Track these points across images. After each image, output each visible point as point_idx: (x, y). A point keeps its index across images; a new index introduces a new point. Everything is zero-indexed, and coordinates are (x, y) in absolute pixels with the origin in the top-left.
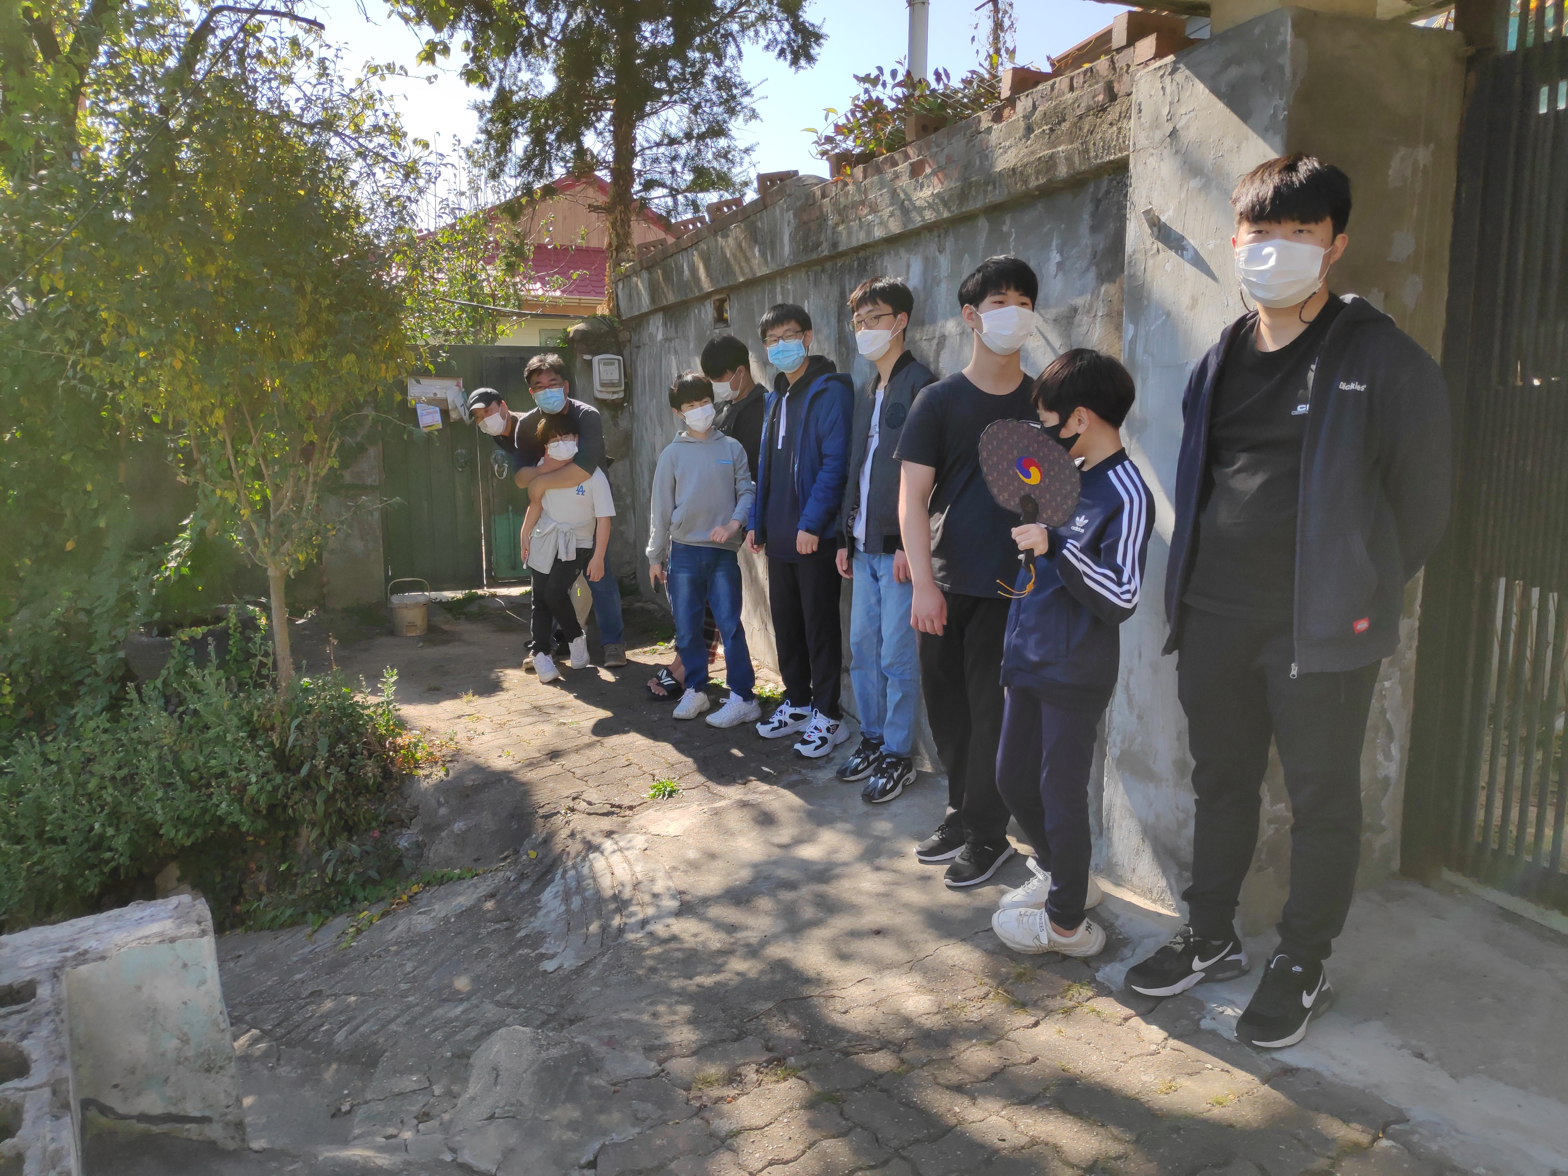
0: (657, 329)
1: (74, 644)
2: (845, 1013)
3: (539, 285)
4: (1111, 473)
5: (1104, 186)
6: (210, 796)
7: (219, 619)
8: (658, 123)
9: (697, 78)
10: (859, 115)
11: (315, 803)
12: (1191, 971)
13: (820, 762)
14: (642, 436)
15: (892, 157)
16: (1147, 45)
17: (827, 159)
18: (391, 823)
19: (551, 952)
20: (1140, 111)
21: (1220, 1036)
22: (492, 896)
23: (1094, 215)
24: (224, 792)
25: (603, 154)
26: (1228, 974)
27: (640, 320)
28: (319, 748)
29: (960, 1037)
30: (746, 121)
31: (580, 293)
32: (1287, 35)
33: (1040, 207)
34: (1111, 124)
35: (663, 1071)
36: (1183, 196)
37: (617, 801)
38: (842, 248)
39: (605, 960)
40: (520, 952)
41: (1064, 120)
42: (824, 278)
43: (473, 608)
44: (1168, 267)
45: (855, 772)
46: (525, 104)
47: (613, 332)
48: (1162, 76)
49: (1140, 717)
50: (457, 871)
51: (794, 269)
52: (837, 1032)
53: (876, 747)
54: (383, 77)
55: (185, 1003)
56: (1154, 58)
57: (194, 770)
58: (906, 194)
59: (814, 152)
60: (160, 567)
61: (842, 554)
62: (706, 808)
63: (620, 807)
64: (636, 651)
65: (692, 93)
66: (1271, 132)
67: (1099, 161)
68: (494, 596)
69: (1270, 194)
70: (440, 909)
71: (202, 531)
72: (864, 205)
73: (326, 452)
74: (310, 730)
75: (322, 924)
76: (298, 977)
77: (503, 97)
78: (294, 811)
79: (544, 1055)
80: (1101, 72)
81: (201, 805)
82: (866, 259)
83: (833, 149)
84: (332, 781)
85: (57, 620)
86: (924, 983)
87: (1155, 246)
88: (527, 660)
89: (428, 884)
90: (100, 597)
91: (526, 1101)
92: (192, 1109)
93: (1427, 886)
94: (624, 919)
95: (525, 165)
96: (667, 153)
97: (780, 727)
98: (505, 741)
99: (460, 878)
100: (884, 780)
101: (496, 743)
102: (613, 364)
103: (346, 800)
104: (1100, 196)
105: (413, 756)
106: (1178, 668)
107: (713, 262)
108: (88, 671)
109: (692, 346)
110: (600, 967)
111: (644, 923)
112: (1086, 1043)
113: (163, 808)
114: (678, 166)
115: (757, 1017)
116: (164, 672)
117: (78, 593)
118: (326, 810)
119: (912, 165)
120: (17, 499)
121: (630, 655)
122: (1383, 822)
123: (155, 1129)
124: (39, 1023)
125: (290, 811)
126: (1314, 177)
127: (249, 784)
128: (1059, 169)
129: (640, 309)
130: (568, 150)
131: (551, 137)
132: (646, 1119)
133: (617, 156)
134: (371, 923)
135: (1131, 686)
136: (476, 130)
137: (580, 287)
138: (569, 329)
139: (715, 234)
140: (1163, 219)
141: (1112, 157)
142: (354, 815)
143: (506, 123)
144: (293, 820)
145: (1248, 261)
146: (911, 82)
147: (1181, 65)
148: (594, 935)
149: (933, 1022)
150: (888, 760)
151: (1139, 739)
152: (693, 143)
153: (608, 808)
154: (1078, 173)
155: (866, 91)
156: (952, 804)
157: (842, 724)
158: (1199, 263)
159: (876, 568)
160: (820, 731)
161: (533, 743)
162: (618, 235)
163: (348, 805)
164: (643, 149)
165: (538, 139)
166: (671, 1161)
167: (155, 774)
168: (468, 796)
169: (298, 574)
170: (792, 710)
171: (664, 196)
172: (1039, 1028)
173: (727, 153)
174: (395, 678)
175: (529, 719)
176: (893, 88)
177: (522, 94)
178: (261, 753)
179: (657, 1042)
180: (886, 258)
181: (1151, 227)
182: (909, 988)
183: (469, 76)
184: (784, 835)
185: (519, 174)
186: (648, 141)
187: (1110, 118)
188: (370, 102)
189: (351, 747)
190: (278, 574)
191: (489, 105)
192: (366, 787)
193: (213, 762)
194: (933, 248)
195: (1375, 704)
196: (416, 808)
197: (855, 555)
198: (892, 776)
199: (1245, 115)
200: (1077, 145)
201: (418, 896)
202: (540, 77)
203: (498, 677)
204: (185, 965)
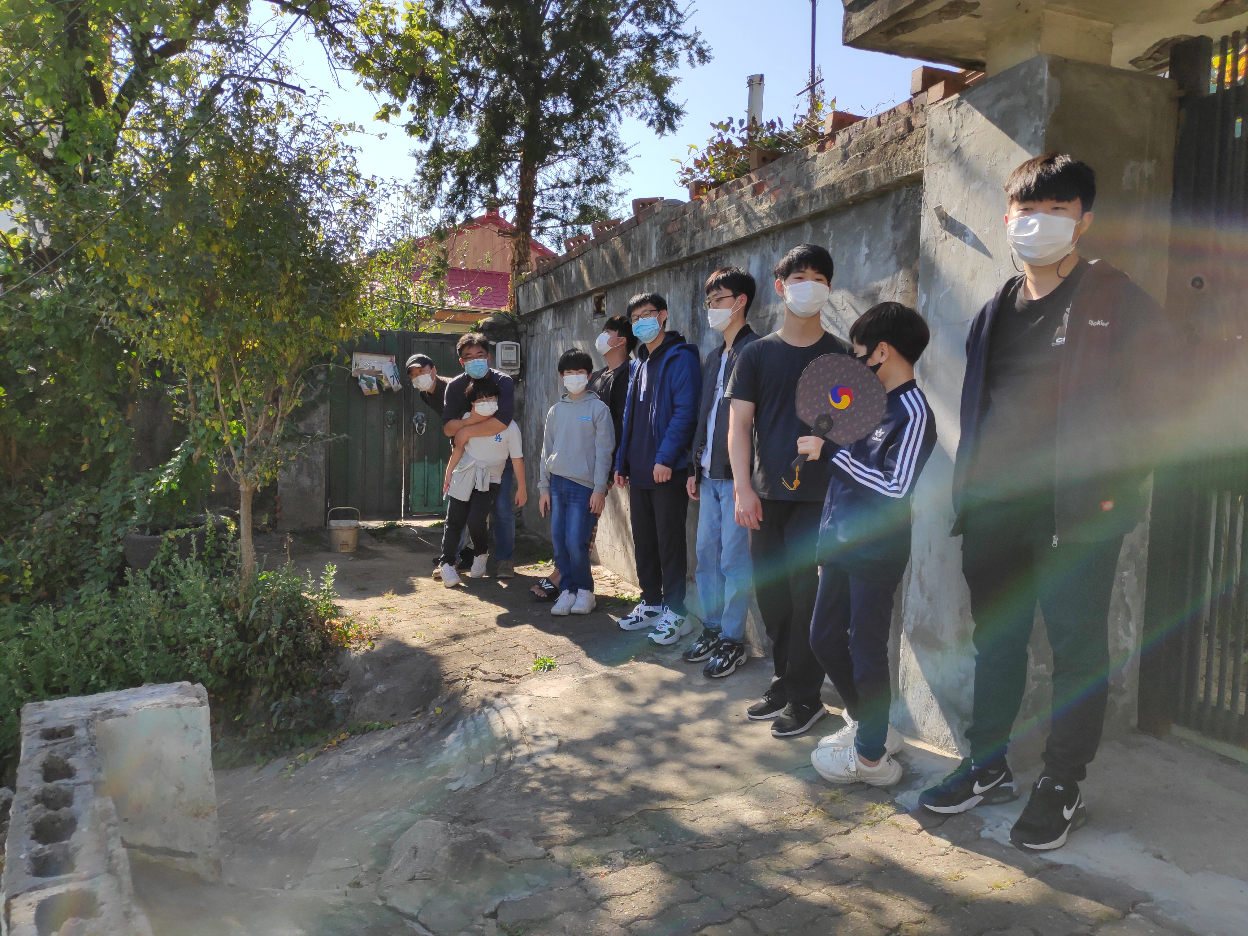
0: (548, 321)
1: (84, 541)
2: (694, 821)
3: (453, 298)
4: (902, 397)
5: (903, 195)
6: (184, 658)
7: (197, 525)
8: (554, 171)
9: (586, 138)
10: (713, 153)
11: (267, 666)
12: (972, 794)
13: (669, 649)
14: (532, 404)
15: (739, 182)
16: (937, 90)
17: (687, 186)
18: (326, 684)
19: (454, 777)
20: (932, 135)
21: (997, 843)
22: (406, 740)
23: (894, 218)
24: (196, 654)
25: (511, 193)
26: (1001, 799)
27: (535, 315)
28: (273, 621)
29: (787, 840)
30: (621, 173)
31: (485, 305)
32: (1045, 74)
33: (853, 213)
34: (909, 148)
35: (548, 854)
36: (965, 196)
37: (507, 671)
38: (697, 251)
39: (499, 781)
40: (429, 778)
41: (873, 148)
42: (683, 276)
43: (393, 534)
44: (954, 249)
45: (698, 654)
46: (454, 155)
47: (513, 324)
48: (949, 110)
49: (930, 599)
50: (377, 723)
51: (658, 269)
52: (689, 834)
53: (715, 635)
54: (345, 133)
55: (183, 758)
56: (943, 99)
57: (174, 636)
58: (750, 208)
59: (678, 181)
60: (154, 483)
61: (691, 481)
62: (578, 678)
63: (509, 676)
64: (522, 567)
65: (581, 150)
66: (1032, 145)
67: (899, 176)
68: (408, 527)
69: (1034, 180)
70: (362, 750)
71: (190, 457)
72: (715, 218)
73: (293, 394)
74: (267, 608)
75: (267, 764)
76: (247, 798)
77: (437, 149)
78: (250, 670)
79: (453, 840)
80: (902, 112)
81: (177, 664)
82: (716, 259)
83: (692, 179)
84: (282, 647)
85: (72, 522)
86: (757, 802)
87: (943, 235)
88: (436, 571)
89: (353, 733)
90: (107, 504)
91: (439, 869)
92: (182, 846)
93: (1159, 738)
94: (514, 754)
95: (451, 199)
96: (560, 194)
97: (637, 622)
98: (418, 627)
99: (380, 729)
100: (721, 660)
101: (411, 628)
102: (512, 349)
103: (292, 664)
104: (900, 203)
105: (346, 633)
106: (963, 548)
107: (595, 267)
108: (94, 561)
109: (575, 332)
110: (495, 786)
111: (530, 757)
112: (888, 846)
113: (147, 665)
114: (569, 204)
115: (623, 822)
116: (153, 563)
117: (89, 501)
118: (275, 672)
119: (753, 186)
120: (48, 429)
121: (516, 569)
122: (1124, 686)
123: (153, 859)
124: (79, 749)
125: (247, 671)
126: (1067, 168)
127: (216, 648)
128: (869, 183)
129: (535, 306)
130: (484, 189)
131: (471, 179)
132: (536, 886)
133: (521, 194)
134: (307, 761)
135: (923, 574)
136: (414, 172)
137: (485, 300)
138: (480, 322)
139: (598, 247)
140: (950, 214)
141: (910, 173)
142: (297, 676)
143: (437, 167)
144: (248, 678)
145: (1017, 230)
146: (754, 126)
147: (964, 101)
148: (488, 765)
149: (766, 829)
150: (725, 644)
151: (929, 617)
152: (581, 186)
153: (500, 676)
154: (883, 186)
155: (720, 135)
156: (777, 674)
157: (687, 619)
158: (978, 245)
159: (718, 490)
160: (670, 624)
161: (440, 629)
162: (520, 253)
163: (294, 668)
164: (541, 190)
165: (462, 182)
166: (557, 915)
167: (142, 639)
168: (388, 665)
169: (264, 489)
170: (647, 609)
171: (557, 226)
172: (850, 835)
173: (606, 195)
174: (335, 572)
175: (437, 612)
176: (740, 132)
177: (451, 147)
178: (227, 625)
179: (543, 835)
180: (732, 257)
181: (940, 220)
182: (744, 806)
183: (411, 129)
184: (641, 698)
185: (446, 206)
186: (546, 184)
187: (908, 144)
188: (334, 150)
189: (298, 622)
190: (248, 489)
191: (425, 153)
192: (309, 654)
193: (189, 630)
194: (768, 248)
195: (1116, 589)
196: (348, 672)
197: (702, 481)
198: (727, 657)
199: (1013, 134)
200: (883, 164)
201: (345, 742)
202: (465, 134)
203: (412, 583)
204: (186, 727)
